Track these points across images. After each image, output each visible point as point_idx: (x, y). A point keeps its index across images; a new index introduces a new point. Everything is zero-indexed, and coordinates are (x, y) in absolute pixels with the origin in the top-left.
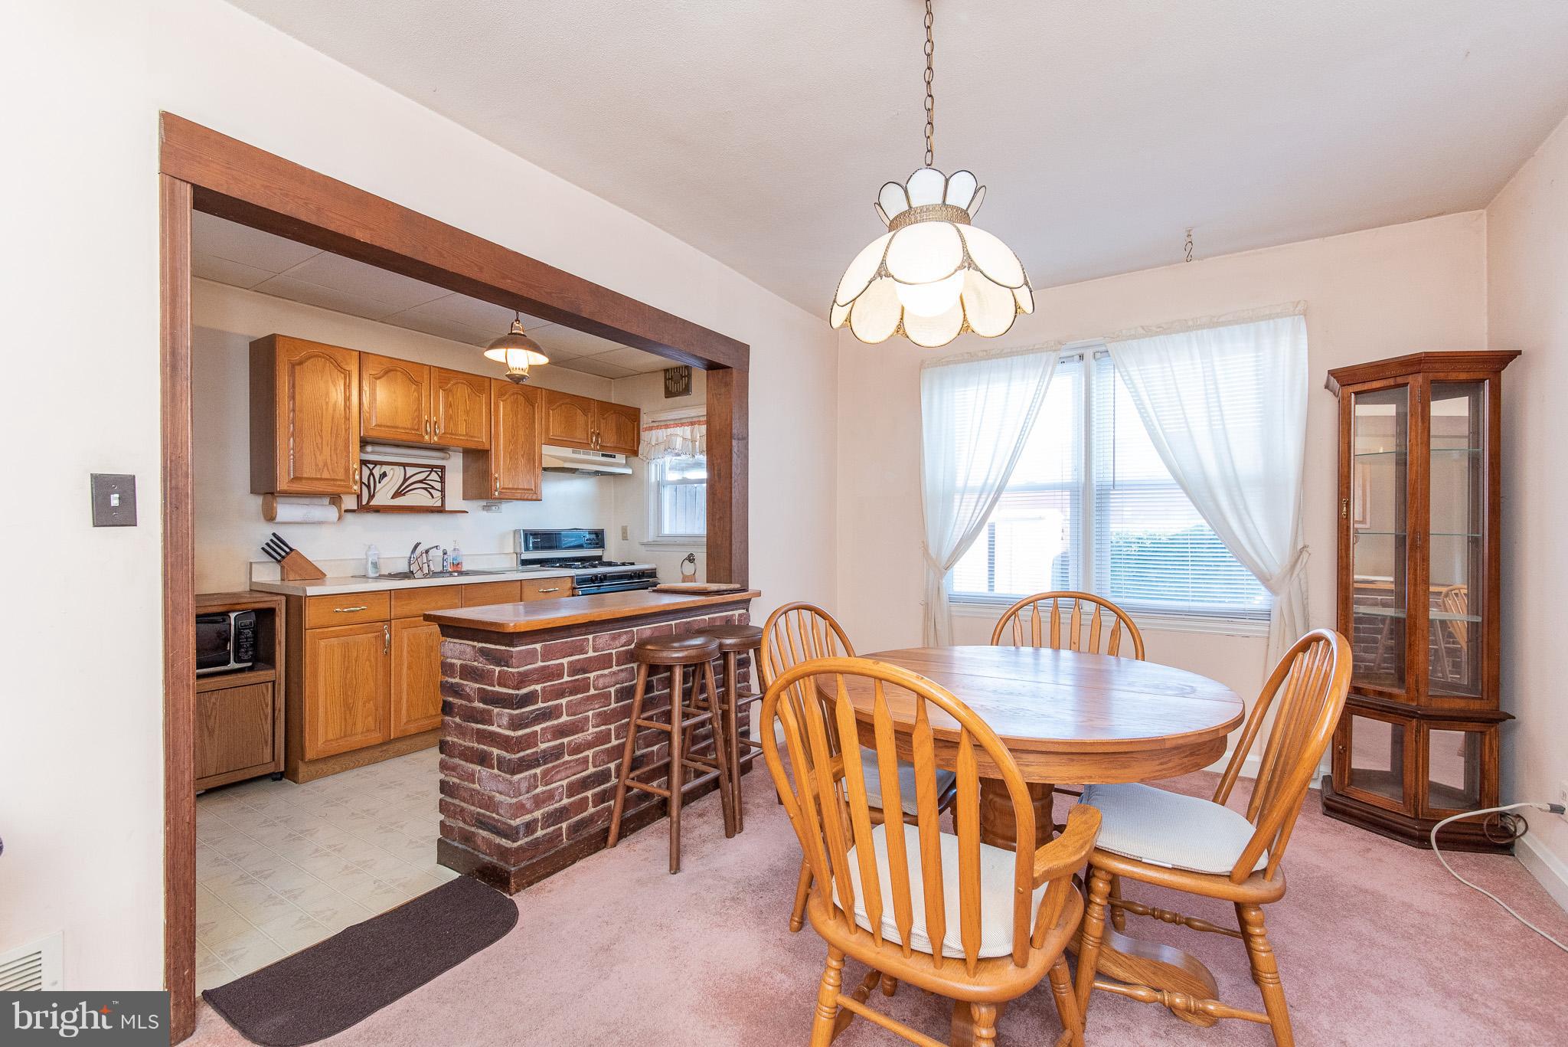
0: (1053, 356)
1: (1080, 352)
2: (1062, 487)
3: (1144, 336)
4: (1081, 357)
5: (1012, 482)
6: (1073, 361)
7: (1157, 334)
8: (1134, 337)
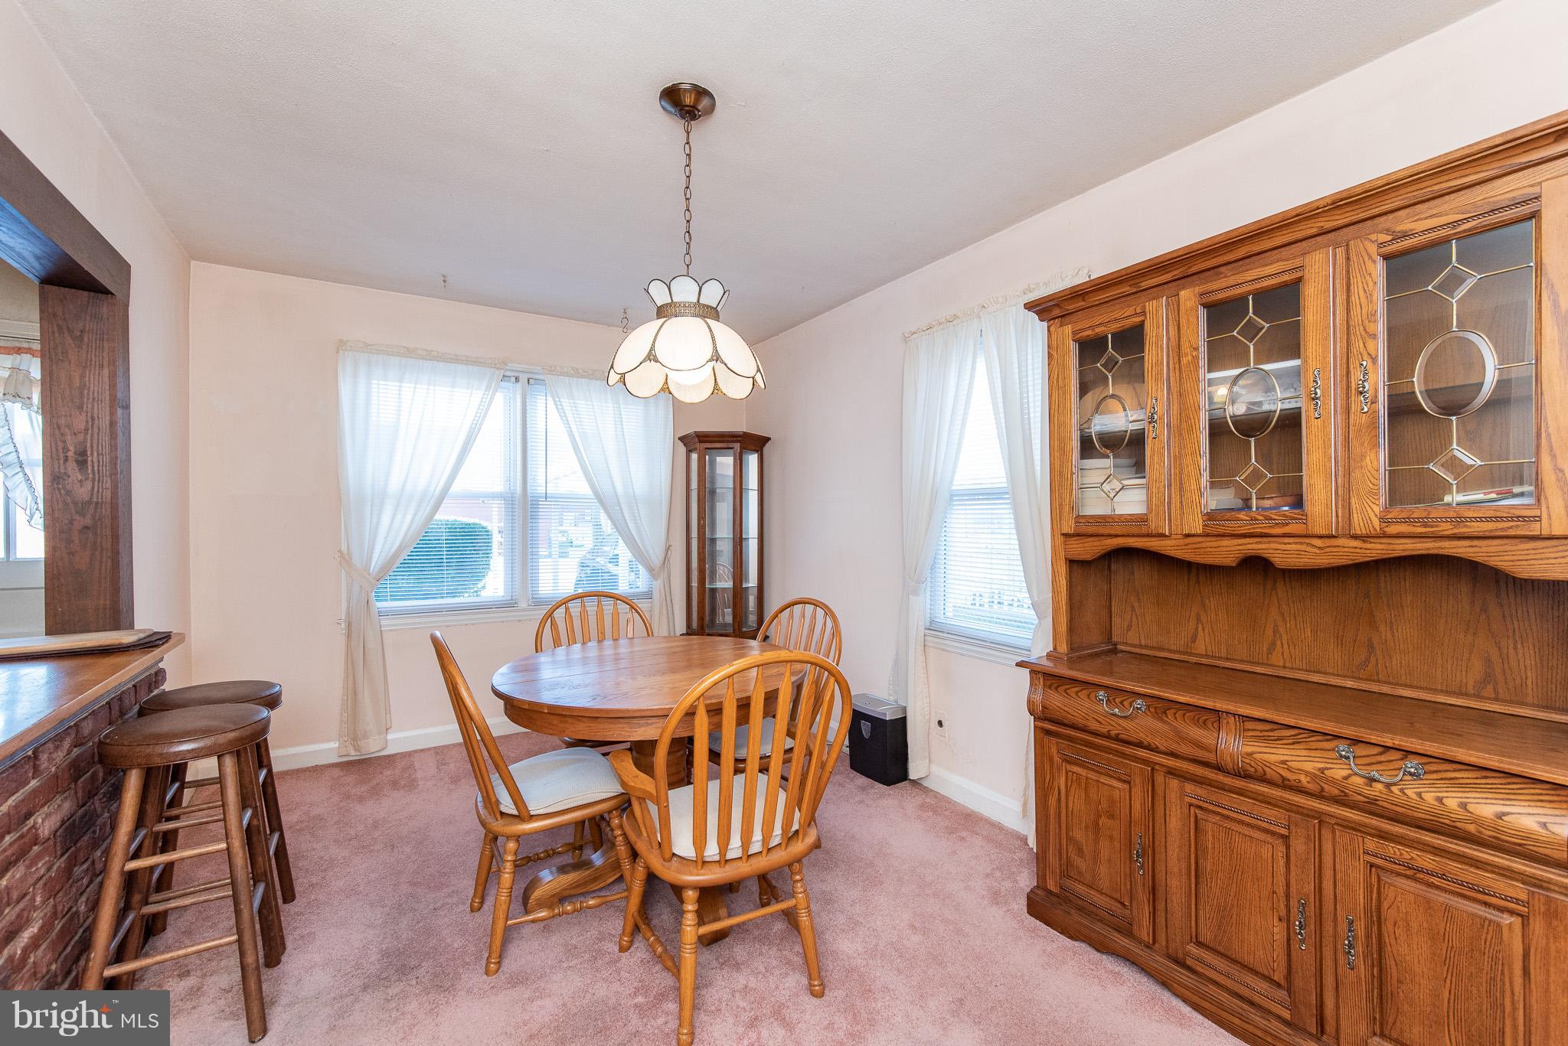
0: (499, 374)
1: (516, 374)
2: (494, 496)
3: (572, 376)
4: (517, 379)
5: (456, 488)
6: (510, 381)
7: (583, 377)
8: (567, 374)
